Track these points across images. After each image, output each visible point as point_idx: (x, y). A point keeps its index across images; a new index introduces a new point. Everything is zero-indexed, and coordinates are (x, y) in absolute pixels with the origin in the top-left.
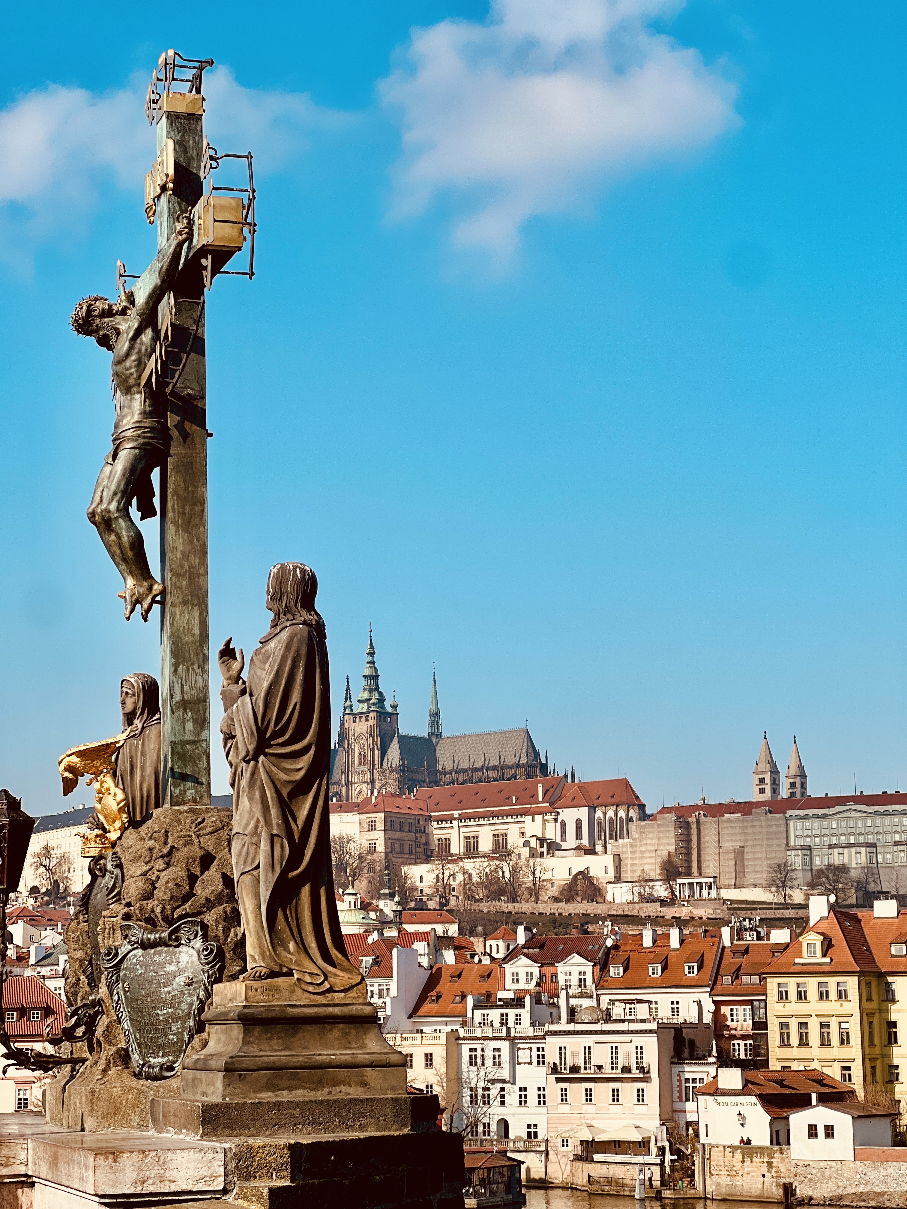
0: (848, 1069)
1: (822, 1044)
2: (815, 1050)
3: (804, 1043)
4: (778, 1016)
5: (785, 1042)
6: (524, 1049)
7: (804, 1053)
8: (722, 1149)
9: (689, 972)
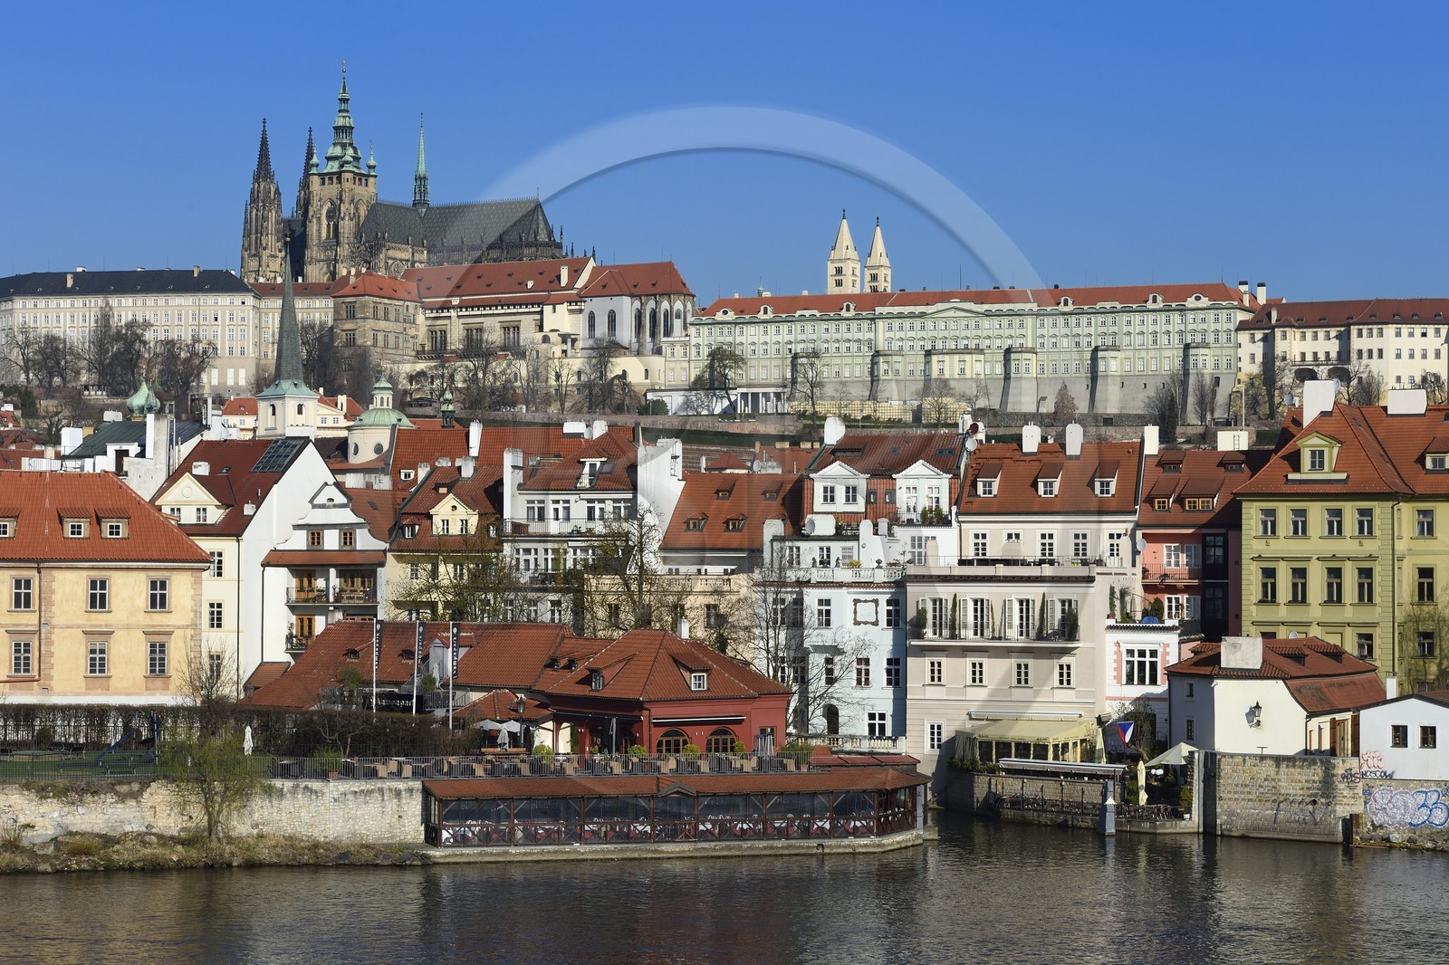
0: (1369, 637)
1: (1330, 601)
2: (1315, 608)
3: (1299, 597)
4: (1259, 558)
5: (1269, 596)
6: (865, 601)
7: (1297, 614)
8: (1240, 759)
9: (1102, 492)
